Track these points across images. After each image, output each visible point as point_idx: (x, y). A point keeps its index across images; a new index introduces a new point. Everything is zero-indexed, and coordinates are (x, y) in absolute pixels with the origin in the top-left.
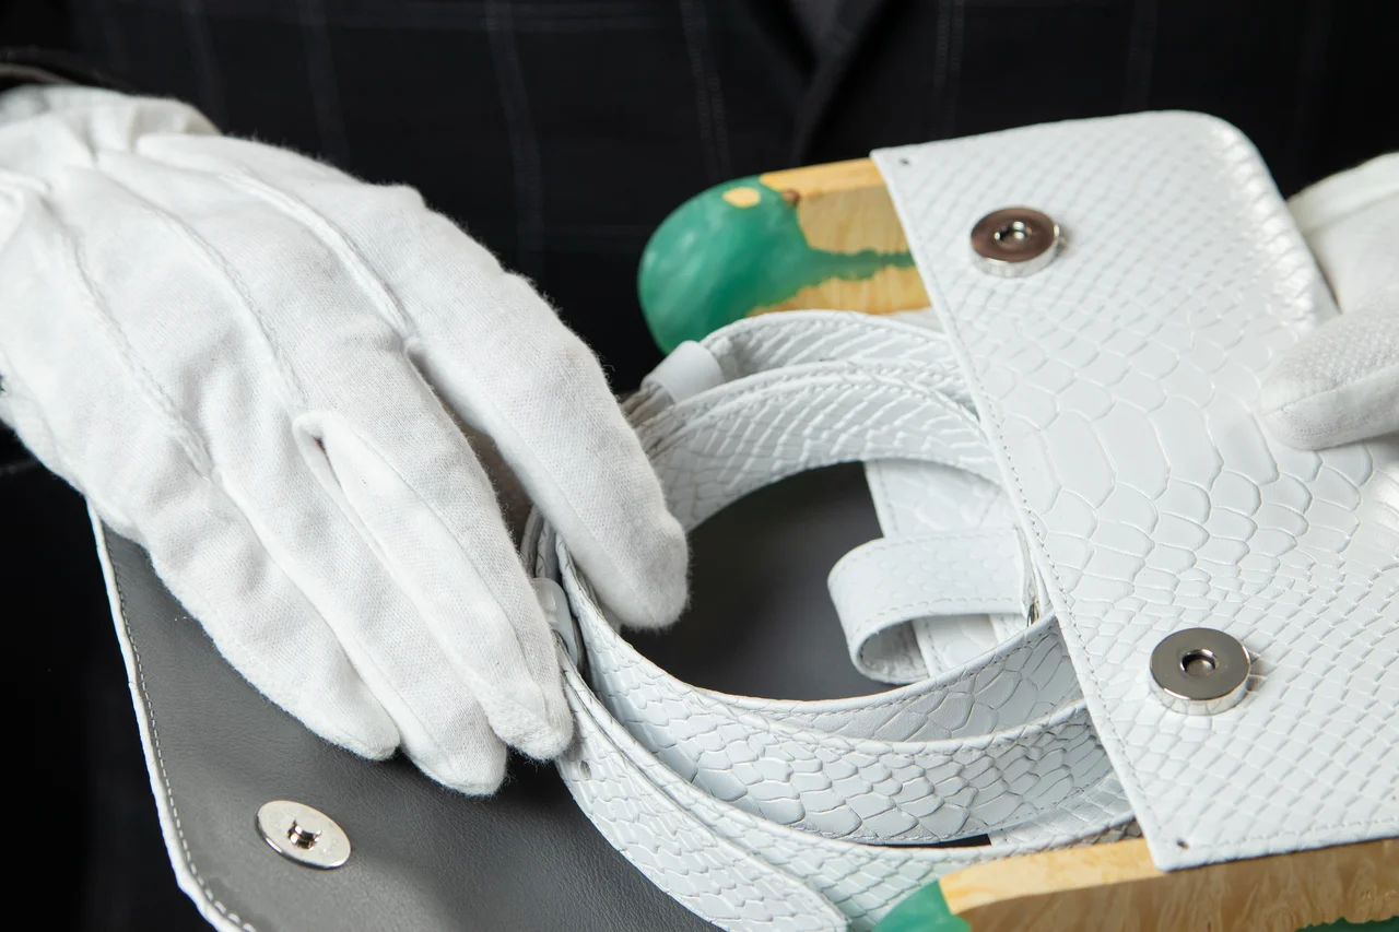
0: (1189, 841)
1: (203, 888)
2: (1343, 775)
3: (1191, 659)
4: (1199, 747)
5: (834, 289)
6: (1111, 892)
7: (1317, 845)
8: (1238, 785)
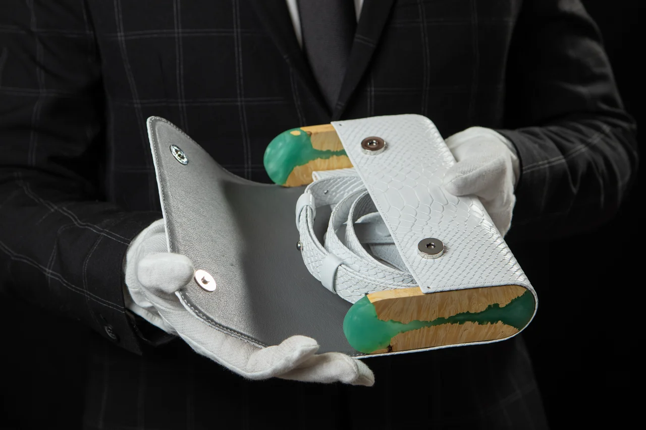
0: (430, 287)
1: (182, 295)
2: (469, 273)
3: (429, 245)
4: (431, 266)
5: (319, 161)
6: (411, 299)
7: (463, 288)
8: (442, 274)
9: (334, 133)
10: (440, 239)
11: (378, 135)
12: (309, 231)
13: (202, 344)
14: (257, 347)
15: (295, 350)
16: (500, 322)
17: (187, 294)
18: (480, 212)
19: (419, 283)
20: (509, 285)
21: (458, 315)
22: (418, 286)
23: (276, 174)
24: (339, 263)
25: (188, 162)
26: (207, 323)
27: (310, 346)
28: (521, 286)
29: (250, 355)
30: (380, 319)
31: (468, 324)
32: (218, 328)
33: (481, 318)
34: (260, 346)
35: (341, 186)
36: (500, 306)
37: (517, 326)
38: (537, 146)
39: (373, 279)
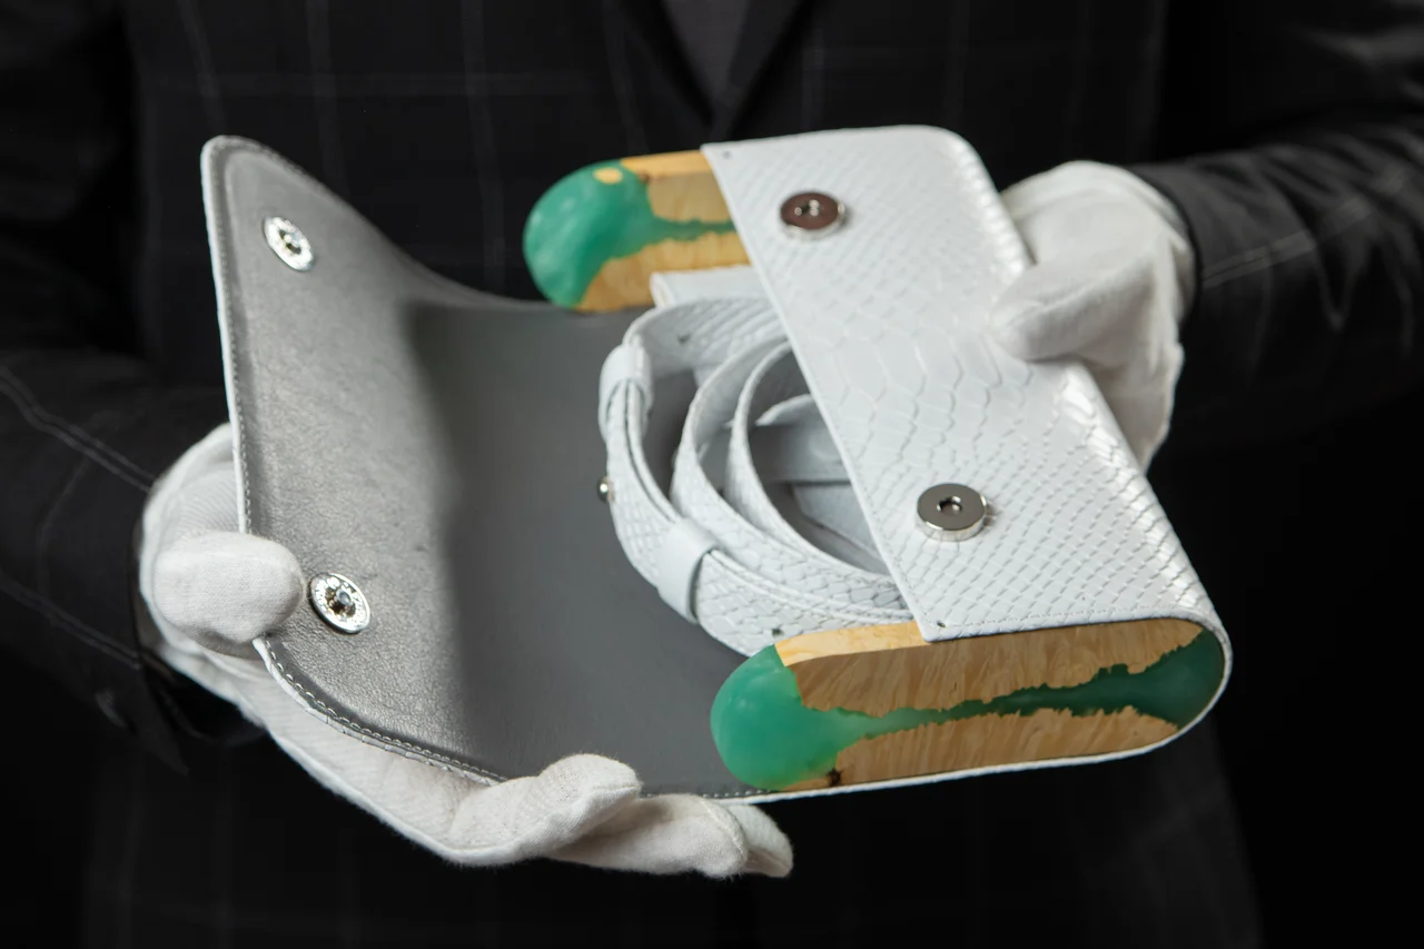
0: (946, 623)
1: (270, 650)
2: (1049, 583)
3: (946, 503)
4: (951, 563)
5: (669, 248)
6: (892, 655)
7: (1031, 627)
8: (978, 588)
9: (709, 181)
10: (976, 486)
11: (824, 187)
12: (631, 454)
13: (334, 767)
14: (474, 782)
15: (576, 797)
16: (1129, 710)
17: (285, 644)
18: (1088, 407)
19: (913, 609)
20: (1156, 619)
21: (1017, 693)
22: (911, 618)
23: (556, 279)
24: (708, 545)
25: (313, 263)
26: (337, 724)
27: (616, 787)
28: (1188, 620)
29: (458, 801)
30: (809, 706)
31: (1045, 715)
32: (368, 739)
33: (1077, 701)
34: (483, 780)
35: (722, 322)
36: (1132, 670)
37: (1174, 717)
38: (1240, 211)
39: (795, 593)
